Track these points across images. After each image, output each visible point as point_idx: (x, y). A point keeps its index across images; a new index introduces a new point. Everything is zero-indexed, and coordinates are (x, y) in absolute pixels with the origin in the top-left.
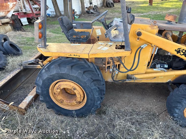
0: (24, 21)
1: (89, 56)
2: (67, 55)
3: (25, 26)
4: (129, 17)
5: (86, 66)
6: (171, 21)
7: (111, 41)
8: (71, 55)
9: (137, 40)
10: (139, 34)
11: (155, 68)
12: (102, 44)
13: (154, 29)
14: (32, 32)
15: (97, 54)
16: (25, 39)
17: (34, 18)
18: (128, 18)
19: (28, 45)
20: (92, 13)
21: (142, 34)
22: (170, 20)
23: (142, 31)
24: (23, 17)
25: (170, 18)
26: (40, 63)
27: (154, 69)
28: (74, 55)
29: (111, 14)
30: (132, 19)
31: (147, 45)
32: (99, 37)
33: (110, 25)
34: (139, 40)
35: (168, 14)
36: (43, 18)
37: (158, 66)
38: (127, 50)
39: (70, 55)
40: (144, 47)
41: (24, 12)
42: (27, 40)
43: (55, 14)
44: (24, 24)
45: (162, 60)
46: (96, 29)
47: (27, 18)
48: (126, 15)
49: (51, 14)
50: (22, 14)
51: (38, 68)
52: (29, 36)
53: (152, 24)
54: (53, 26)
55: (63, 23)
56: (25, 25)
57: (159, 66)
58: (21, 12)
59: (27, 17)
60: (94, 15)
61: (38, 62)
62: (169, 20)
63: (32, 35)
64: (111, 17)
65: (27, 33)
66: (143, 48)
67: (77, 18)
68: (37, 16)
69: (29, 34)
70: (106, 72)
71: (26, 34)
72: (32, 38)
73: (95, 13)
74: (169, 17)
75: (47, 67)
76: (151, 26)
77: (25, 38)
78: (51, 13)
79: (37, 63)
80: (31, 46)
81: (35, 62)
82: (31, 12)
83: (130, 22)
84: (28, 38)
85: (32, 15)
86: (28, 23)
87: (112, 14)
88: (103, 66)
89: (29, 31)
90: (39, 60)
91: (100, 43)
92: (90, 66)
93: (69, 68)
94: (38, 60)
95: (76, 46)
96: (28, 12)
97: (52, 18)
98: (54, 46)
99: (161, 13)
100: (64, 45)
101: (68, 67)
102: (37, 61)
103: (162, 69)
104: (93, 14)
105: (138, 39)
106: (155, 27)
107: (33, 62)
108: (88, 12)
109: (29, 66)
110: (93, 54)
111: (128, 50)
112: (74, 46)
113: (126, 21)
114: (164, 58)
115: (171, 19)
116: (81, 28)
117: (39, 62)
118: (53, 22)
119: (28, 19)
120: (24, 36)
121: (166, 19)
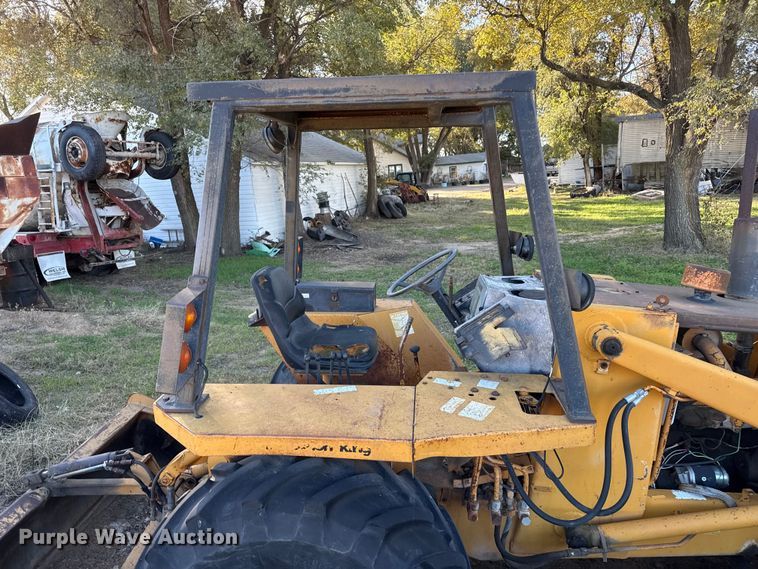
0: (54, 266)
1: (414, 450)
2: (310, 450)
3: (52, 288)
4: (573, 283)
5: (391, 495)
6: (710, 293)
7: (481, 370)
8: (330, 445)
9: (601, 370)
10: (612, 347)
11: (677, 486)
12: (451, 388)
13: (662, 324)
14: (87, 311)
15: (453, 440)
16: (52, 345)
17: (98, 254)
18: (569, 285)
19: (62, 368)
20: (328, 237)
21: (623, 347)
22: (707, 289)
23: (622, 337)
24: (50, 249)
25: (706, 281)
26: (136, 468)
27: (675, 492)
28: (342, 449)
29: (401, 241)
30: (585, 290)
31: (646, 393)
32: (418, 349)
33: (461, 301)
34: (607, 370)
35: (694, 267)
36: (204, 281)
37: (686, 476)
38: (579, 417)
39: (325, 448)
40: (636, 402)
41: (60, 231)
42: (61, 349)
43: (182, 237)
44: (48, 278)
45: (696, 447)
46: (393, 310)
47: (66, 254)
48: (563, 277)
49: (166, 239)
50: (49, 239)
51: (121, 496)
52: (73, 331)
53: (650, 307)
54: (175, 284)
55: (274, 298)
56: (55, 283)
57: (693, 477)
58: (48, 231)
59: (69, 251)
60: (338, 245)
61: (127, 467)
62: (702, 287)
63: (87, 324)
64: (401, 252)
65: (64, 316)
66: (631, 405)
67: (272, 255)
68: (111, 247)
69: (74, 321)
70: (474, 518)
71: (57, 321)
72: (84, 339)
73: (339, 236)
74: (702, 277)
75: (202, 513)
76: (647, 312)
77: (54, 339)
78: (165, 237)
79: (122, 471)
80: (79, 373)
81: (114, 466)
82: (87, 232)
83: (579, 302)
84: (66, 339)
85: (88, 243)
86: (67, 275)
87: (405, 241)
88: (452, 482)
89: (74, 309)
90: (134, 454)
91: (439, 379)
92: (405, 496)
93: (314, 515)
94: (130, 457)
95: (340, 397)
96: (76, 233)
97: (170, 252)
98: (238, 403)
99: (582, 240)
100: (283, 394)
101: (311, 510)
102: (123, 462)
103: (708, 494)
104: (331, 242)
105: (604, 366)
106: (668, 319)
107: (104, 465)
108: (313, 235)
109: (77, 487)
110: (431, 443)
111: (583, 418)
112: (330, 400)
113: (565, 299)
114: (703, 440)
115: (710, 286)
116: (332, 310)
117: (133, 468)
118: (176, 271)
119: (69, 257)
120: (49, 330)
121: (690, 284)
